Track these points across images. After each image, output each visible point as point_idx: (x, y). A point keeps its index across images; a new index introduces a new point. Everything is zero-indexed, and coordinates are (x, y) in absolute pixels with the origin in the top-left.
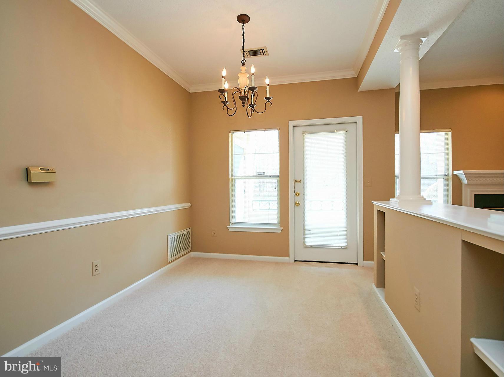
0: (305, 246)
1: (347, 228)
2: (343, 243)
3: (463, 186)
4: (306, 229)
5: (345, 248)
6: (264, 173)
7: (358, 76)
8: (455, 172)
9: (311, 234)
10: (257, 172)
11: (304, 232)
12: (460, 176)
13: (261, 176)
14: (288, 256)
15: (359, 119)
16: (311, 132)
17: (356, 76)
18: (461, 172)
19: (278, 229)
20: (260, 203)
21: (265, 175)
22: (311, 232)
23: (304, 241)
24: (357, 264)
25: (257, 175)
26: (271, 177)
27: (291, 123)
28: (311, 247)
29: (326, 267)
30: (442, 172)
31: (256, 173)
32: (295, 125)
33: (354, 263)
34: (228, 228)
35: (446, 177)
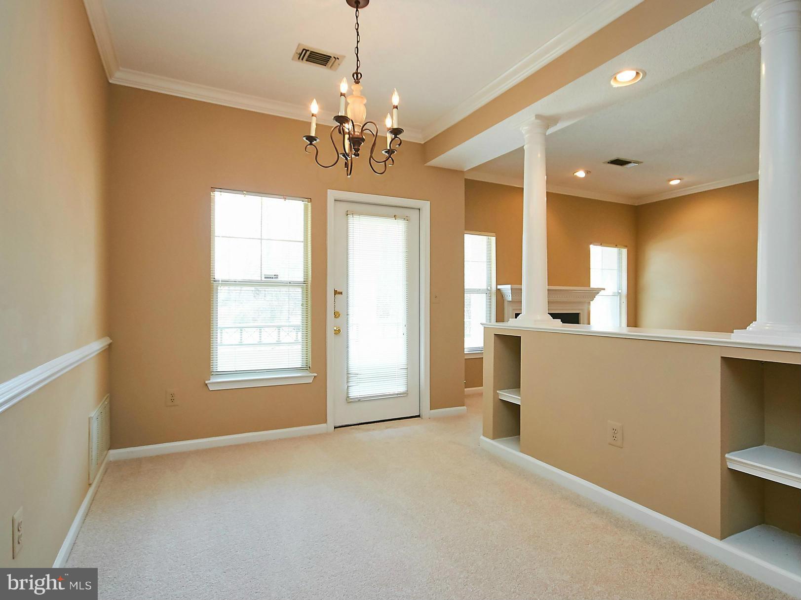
0: (349, 401)
1: (407, 365)
2: (402, 389)
3: (506, 304)
4: (350, 372)
5: (405, 395)
6: (276, 276)
7: (425, 143)
8: (499, 287)
9: (359, 379)
10: (263, 274)
11: (348, 378)
12: (504, 292)
13: (271, 281)
14: (325, 422)
15: (426, 206)
16: (360, 214)
17: (423, 143)
18: (509, 286)
19: (308, 377)
20: (260, 332)
21: (280, 279)
22: (359, 375)
23: (348, 393)
24: (419, 416)
25: (263, 279)
26: (290, 284)
27: (332, 194)
28: (359, 400)
29: (387, 428)
30: (484, 286)
31: (261, 275)
32: (337, 198)
33: (416, 416)
34: (206, 385)
35: (488, 292)
